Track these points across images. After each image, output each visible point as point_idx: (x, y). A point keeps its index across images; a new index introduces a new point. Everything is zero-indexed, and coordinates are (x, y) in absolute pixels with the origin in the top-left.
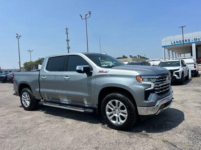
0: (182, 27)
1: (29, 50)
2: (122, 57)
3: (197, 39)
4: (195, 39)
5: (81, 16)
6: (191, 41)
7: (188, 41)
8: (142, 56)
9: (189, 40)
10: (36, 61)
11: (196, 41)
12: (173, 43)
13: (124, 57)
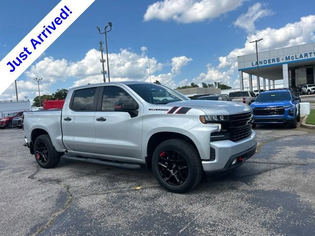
0: (256, 41)
1: (37, 79)
2: (190, 85)
3: (290, 58)
4: (286, 57)
5: (99, 29)
6: (281, 61)
7: (276, 60)
10: (53, 94)
11: (289, 61)
12: (254, 64)
13: (194, 86)
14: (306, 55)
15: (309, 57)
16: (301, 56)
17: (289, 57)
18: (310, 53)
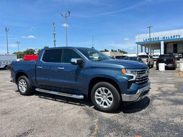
0: (150, 27)
1: (17, 42)
2: (104, 50)
4: (163, 37)
5: (62, 15)
6: (160, 39)
8: (122, 50)
9: (158, 38)
10: (24, 51)
11: (164, 39)
12: (145, 40)
13: (106, 51)
14: (174, 36)
15: (176, 38)
16: (171, 37)
17: (165, 37)
18: (177, 36)
